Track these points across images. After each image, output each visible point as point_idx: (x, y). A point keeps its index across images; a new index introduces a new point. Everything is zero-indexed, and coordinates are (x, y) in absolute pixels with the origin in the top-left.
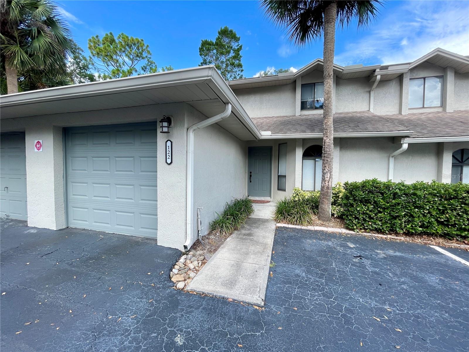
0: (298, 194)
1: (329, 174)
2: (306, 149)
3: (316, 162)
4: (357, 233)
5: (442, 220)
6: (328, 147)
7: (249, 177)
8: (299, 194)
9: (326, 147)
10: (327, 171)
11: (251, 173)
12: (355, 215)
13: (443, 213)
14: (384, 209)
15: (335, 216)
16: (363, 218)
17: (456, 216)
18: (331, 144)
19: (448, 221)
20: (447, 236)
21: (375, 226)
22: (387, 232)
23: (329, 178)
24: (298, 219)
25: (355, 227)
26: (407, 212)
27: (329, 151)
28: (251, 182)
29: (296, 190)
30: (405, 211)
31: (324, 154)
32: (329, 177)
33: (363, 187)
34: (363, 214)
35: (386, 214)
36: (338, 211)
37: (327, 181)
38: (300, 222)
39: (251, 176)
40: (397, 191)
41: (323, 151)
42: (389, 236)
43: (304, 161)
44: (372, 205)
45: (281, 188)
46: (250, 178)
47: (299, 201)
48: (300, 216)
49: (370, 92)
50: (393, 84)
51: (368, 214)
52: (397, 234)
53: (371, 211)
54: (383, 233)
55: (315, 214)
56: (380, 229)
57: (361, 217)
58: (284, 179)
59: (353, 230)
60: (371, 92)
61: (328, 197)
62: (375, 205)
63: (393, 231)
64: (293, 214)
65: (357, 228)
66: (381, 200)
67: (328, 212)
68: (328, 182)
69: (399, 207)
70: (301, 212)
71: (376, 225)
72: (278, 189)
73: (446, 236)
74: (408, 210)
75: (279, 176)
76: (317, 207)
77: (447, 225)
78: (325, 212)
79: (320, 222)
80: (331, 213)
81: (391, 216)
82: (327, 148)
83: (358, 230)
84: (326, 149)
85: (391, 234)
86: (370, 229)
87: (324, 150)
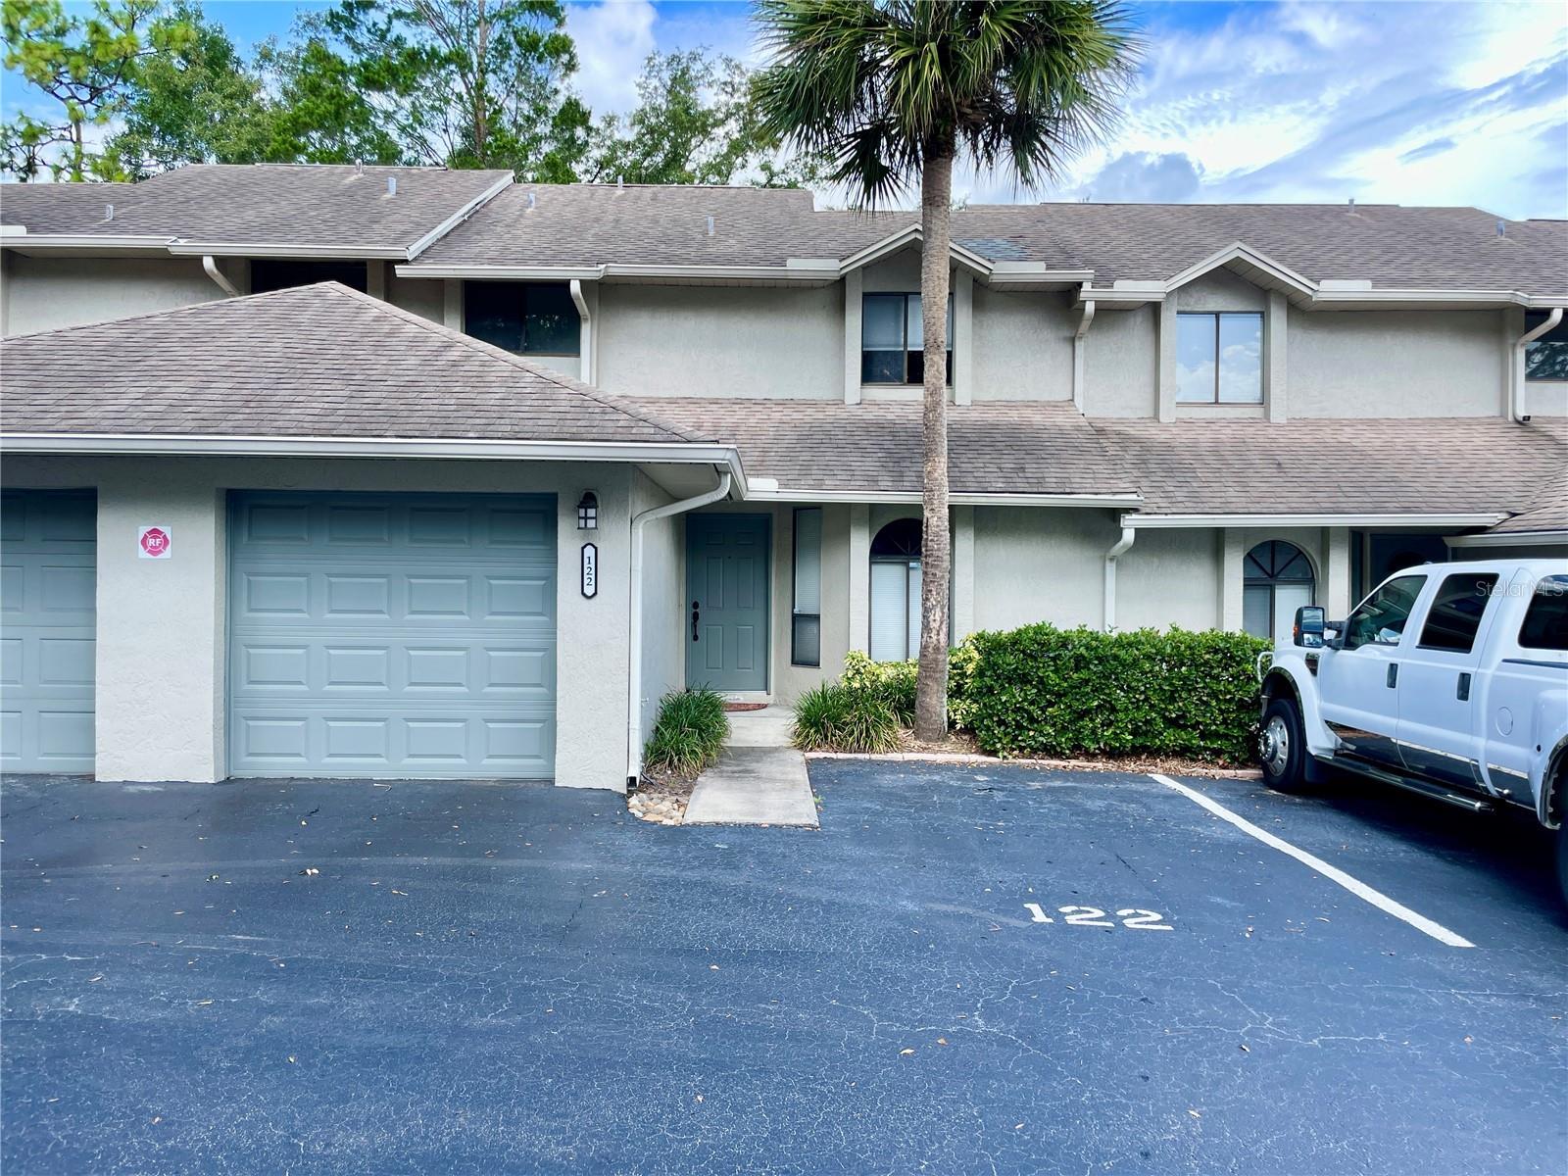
0: (858, 670)
1: (938, 610)
2: (881, 531)
3: (911, 572)
4: (1005, 761)
5: (1174, 715)
6: (936, 539)
7: (691, 621)
8: (863, 671)
9: (930, 538)
10: (934, 603)
11: (696, 605)
12: (999, 716)
13: (1172, 700)
14: (1059, 695)
15: (958, 728)
16: (1017, 721)
17: (1197, 705)
18: (944, 531)
19: (1183, 717)
20: (1188, 754)
21: (1041, 739)
22: (1067, 752)
23: (938, 624)
24: (861, 735)
25: (999, 746)
26: (1103, 700)
27: (939, 550)
28: (696, 638)
29: (853, 659)
30: (1099, 698)
31: (926, 557)
32: (939, 619)
33: (1014, 644)
34: (1016, 710)
35: (1062, 707)
36: (965, 713)
37: (934, 632)
38: (866, 742)
39: (696, 616)
40: (1082, 650)
41: (923, 549)
42: (1073, 762)
43: (873, 567)
44: (1034, 687)
45: (804, 658)
46: (695, 626)
47: (863, 690)
48: (866, 727)
49: (1072, 341)
50: (1135, 322)
51: (1026, 711)
52: (1090, 756)
53: (1032, 703)
54: (1059, 755)
55: (907, 727)
56: (1053, 747)
57: (1010, 719)
58: (813, 627)
59: (994, 753)
60: (1077, 344)
61: (938, 675)
62: (1040, 687)
63: (1078, 750)
64: (848, 724)
65: (1004, 748)
66: (1051, 675)
67: (939, 716)
68: (938, 634)
69: (1089, 689)
70: (870, 717)
71: (1044, 736)
72: (794, 662)
73: (1184, 753)
74: (1105, 694)
75: (795, 617)
76: (910, 706)
77: (1184, 727)
78: (932, 717)
79: (918, 743)
80: (946, 719)
81: (1075, 712)
82: (932, 540)
83: (1005, 754)
84: (930, 544)
85: (1076, 758)
86: (1032, 748)
87: (926, 546)
